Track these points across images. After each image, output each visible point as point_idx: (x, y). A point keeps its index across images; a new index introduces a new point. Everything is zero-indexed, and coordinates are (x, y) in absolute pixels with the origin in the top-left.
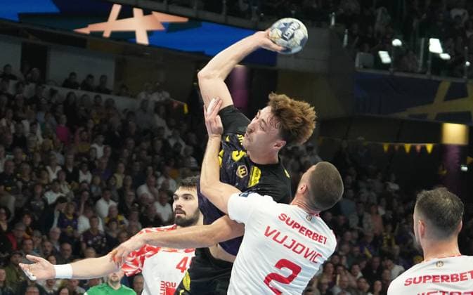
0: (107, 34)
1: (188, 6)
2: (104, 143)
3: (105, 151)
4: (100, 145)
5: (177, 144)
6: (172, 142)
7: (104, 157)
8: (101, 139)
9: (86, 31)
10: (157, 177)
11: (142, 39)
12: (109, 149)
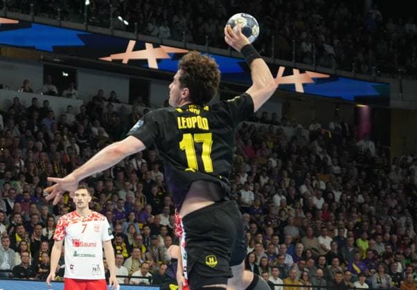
0: (125, 61)
1: (329, 67)
2: (278, 158)
3: (277, 162)
4: (274, 159)
5: (325, 158)
6: (322, 157)
7: (277, 167)
8: (276, 155)
9: (109, 59)
10: (312, 180)
11: (300, 89)
12: (280, 161)
